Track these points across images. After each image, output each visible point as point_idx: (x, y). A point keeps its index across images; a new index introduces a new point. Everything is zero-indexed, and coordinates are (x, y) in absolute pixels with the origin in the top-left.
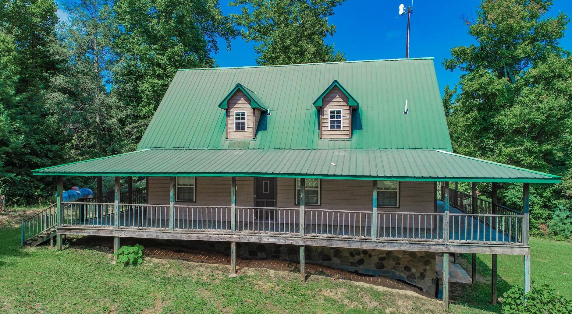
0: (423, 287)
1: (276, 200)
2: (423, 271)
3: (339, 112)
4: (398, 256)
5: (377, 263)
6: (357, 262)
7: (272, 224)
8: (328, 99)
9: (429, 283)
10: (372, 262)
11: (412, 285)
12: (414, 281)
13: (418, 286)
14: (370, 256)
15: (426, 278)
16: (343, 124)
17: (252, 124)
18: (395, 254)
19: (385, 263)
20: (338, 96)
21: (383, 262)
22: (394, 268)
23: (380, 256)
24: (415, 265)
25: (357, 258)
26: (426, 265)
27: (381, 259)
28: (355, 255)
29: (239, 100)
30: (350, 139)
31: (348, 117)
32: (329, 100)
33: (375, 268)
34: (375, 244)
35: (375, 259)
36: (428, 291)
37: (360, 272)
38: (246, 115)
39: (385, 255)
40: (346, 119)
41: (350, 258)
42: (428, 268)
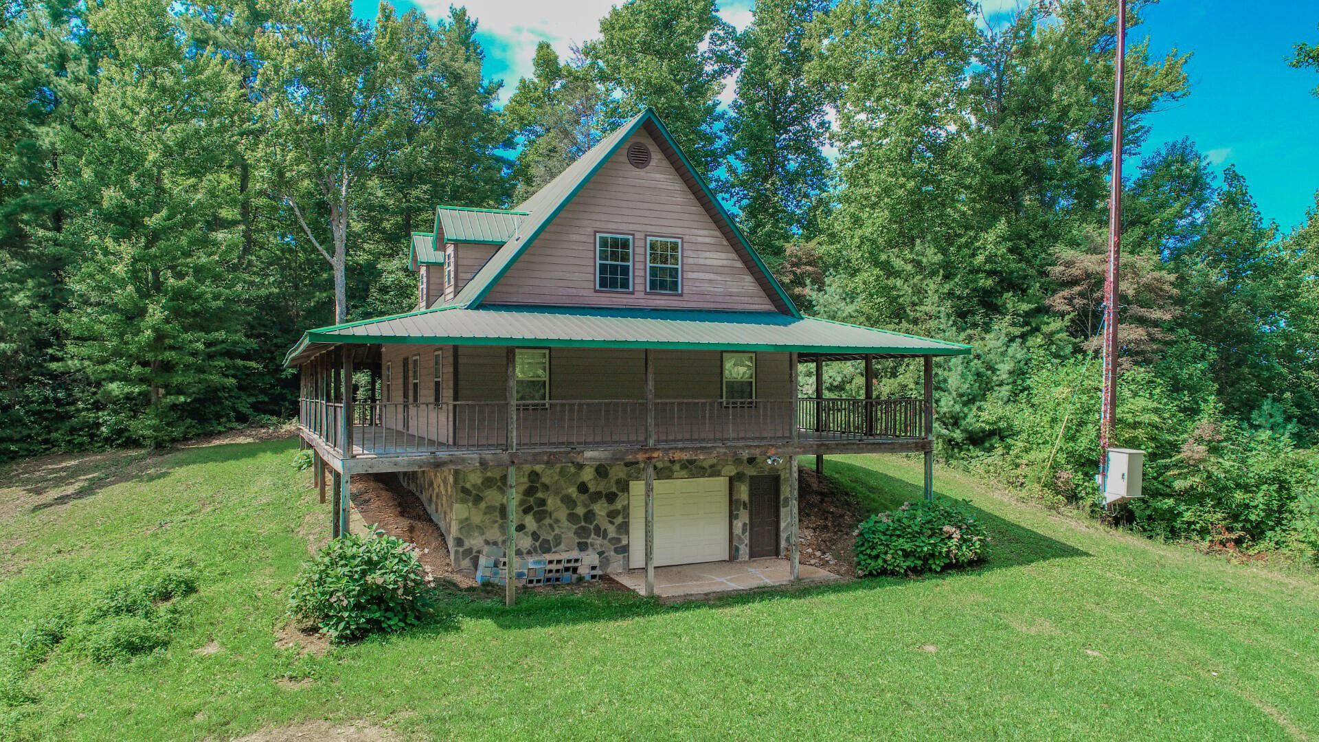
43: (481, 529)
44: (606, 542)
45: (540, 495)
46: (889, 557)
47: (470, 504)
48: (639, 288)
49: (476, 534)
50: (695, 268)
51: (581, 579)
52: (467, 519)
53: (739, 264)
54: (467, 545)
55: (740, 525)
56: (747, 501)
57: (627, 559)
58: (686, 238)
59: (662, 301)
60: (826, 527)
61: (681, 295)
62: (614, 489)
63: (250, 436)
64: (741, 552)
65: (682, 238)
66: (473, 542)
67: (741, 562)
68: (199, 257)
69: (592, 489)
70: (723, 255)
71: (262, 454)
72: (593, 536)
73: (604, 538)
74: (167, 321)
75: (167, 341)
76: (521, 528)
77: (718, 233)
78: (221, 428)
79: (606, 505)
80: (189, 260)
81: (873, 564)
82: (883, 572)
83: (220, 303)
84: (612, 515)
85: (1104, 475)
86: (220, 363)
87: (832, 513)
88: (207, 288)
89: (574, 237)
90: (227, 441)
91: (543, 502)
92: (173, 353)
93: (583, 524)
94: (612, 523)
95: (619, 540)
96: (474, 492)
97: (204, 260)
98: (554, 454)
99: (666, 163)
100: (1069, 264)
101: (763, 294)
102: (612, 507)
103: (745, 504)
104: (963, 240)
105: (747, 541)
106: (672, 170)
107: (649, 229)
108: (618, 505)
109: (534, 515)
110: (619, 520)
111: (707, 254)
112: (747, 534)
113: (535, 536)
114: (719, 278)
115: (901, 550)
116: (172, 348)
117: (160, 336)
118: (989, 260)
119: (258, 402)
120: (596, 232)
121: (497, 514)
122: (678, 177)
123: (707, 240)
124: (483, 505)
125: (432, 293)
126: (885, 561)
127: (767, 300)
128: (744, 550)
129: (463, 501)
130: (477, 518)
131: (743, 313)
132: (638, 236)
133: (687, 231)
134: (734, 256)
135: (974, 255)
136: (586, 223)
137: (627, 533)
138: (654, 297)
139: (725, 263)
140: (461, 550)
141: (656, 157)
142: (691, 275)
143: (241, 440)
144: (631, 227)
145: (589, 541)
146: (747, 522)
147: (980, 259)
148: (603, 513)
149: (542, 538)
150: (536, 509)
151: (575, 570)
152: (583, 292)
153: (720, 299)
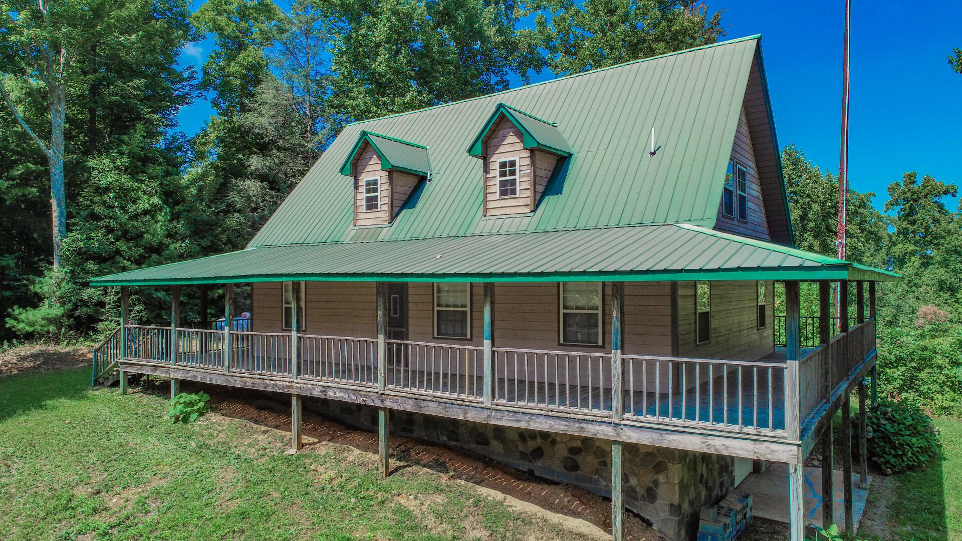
0: (652, 520)
1: (407, 329)
2: (651, 485)
3: (513, 164)
4: (603, 447)
5: (566, 459)
6: (532, 453)
7: (398, 371)
8: (495, 140)
9: (664, 512)
10: (557, 456)
11: (632, 512)
12: (634, 504)
13: (642, 515)
14: (554, 442)
15: (659, 501)
16: (520, 186)
17: (387, 198)
18: (598, 444)
19: (579, 458)
20: (511, 134)
21: (576, 457)
22: (597, 472)
23: (570, 445)
24: (637, 470)
25: (531, 444)
26: (658, 472)
27: (574, 451)
28: (528, 439)
29: (370, 159)
30: (532, 214)
31: (529, 171)
32: (498, 142)
33: (562, 469)
34: (486, 413)
35: (562, 451)
36: (663, 530)
37: (537, 473)
38: (379, 183)
39: (578, 444)
40: (524, 176)
41: (519, 443)
42: (661, 478)
47: (683, 462)
48: (736, 215)
50: (750, 198)
51: (747, 523)
53: (761, 197)
59: (742, 229)
61: (747, 224)
65: (746, 168)
70: (756, 188)
76: (701, 478)
77: (755, 167)
107: (737, 156)
111: (753, 186)
113: (706, 484)
114: (756, 209)
121: (693, 467)
123: (752, 172)
124: (688, 460)
127: (767, 231)
129: (681, 460)
132: (735, 162)
133: (747, 162)
134: (759, 188)
137: (734, 463)
138: (739, 224)
139: (757, 194)
140: (680, 518)
142: (749, 205)
144: (733, 153)
149: (709, 485)
151: (745, 514)
153: (757, 228)
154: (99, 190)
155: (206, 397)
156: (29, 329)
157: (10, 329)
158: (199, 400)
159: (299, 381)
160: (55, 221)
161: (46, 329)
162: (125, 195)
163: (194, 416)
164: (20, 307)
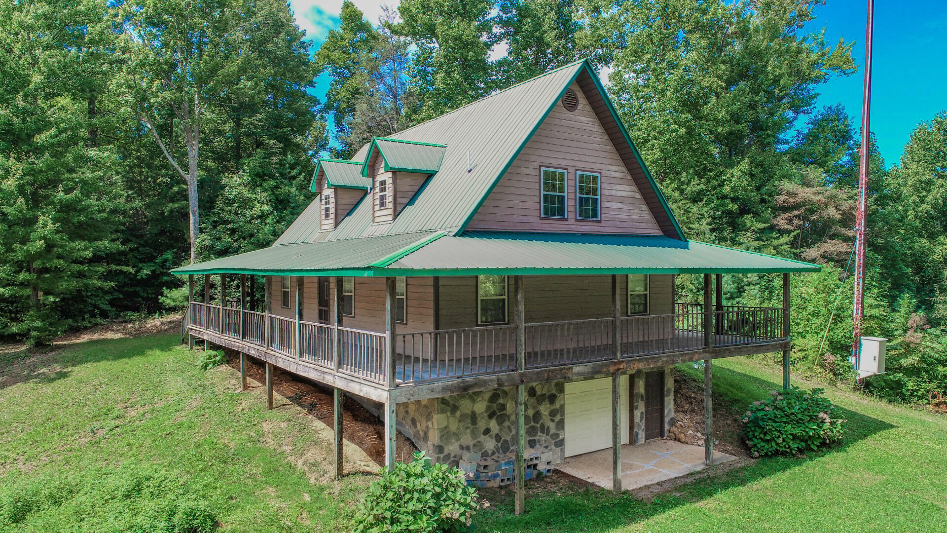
1: (329, 308)
2: (426, 430)
8: (378, 164)
9: (431, 450)
12: (419, 444)
15: (429, 442)
16: (388, 199)
17: (333, 209)
26: (428, 420)
30: (393, 222)
31: (392, 188)
38: (330, 197)
40: (390, 192)
42: (430, 424)
43: (457, 436)
44: (548, 437)
45: (501, 401)
46: (780, 440)
47: (449, 414)
48: (571, 215)
49: (453, 441)
50: (609, 198)
51: (540, 473)
52: (446, 428)
53: (638, 195)
54: (446, 451)
55: (639, 414)
56: (643, 394)
57: (563, 451)
58: (603, 172)
59: (587, 227)
60: (693, 411)
61: (600, 222)
62: (554, 392)
63: (118, 331)
64: (640, 436)
65: (600, 173)
66: (451, 448)
67: (640, 445)
68: (83, 173)
69: (539, 392)
70: (628, 188)
71: (150, 352)
72: (539, 433)
73: (547, 434)
74: (57, 232)
75: (55, 250)
76: (487, 431)
77: (624, 169)
78: (86, 323)
79: (548, 406)
80: (74, 175)
81: (767, 446)
82: (777, 453)
83: (104, 215)
84: (553, 414)
85: (858, 357)
86: (101, 269)
87: (694, 398)
88: (92, 201)
89: (525, 171)
90: (96, 337)
91: (503, 407)
92: (62, 261)
93: (532, 424)
94: (553, 421)
95: (557, 435)
96: (452, 402)
97: (89, 175)
98: (552, 371)
99: (588, 108)
100: (789, 194)
101: (654, 220)
102: (553, 407)
103: (642, 396)
104: (712, 174)
105: (643, 427)
106: (593, 114)
107: (579, 164)
108: (557, 405)
109: (497, 419)
110: (558, 418)
111: (618, 187)
112: (644, 421)
113: (498, 438)
114: (626, 207)
115: (790, 434)
116: (59, 257)
117: (50, 246)
118: (733, 189)
119: (114, 299)
120: (540, 166)
121: (469, 421)
122: (597, 121)
123: (617, 175)
124: (458, 414)
125: (339, 212)
126: (777, 444)
127: (656, 225)
128: (642, 435)
129: (443, 411)
130: (454, 426)
131: (642, 236)
132: (571, 170)
133: (603, 167)
134: (635, 188)
135: (721, 185)
136: (533, 158)
137: (563, 428)
138: (581, 223)
139: (629, 194)
140: (442, 456)
141: (582, 102)
142: (606, 205)
143: (110, 335)
144: (565, 163)
145: (537, 438)
146: (644, 411)
147: (727, 189)
148: (547, 413)
149: (503, 439)
150: (498, 414)
151: (535, 466)
152: (532, 220)
153: (626, 225)
154: (230, 202)
155: (223, 353)
156: (173, 304)
157: (161, 303)
158: (219, 356)
159: (243, 342)
160: (192, 227)
161: (182, 304)
162: (245, 203)
163: (211, 366)
164: (167, 289)
